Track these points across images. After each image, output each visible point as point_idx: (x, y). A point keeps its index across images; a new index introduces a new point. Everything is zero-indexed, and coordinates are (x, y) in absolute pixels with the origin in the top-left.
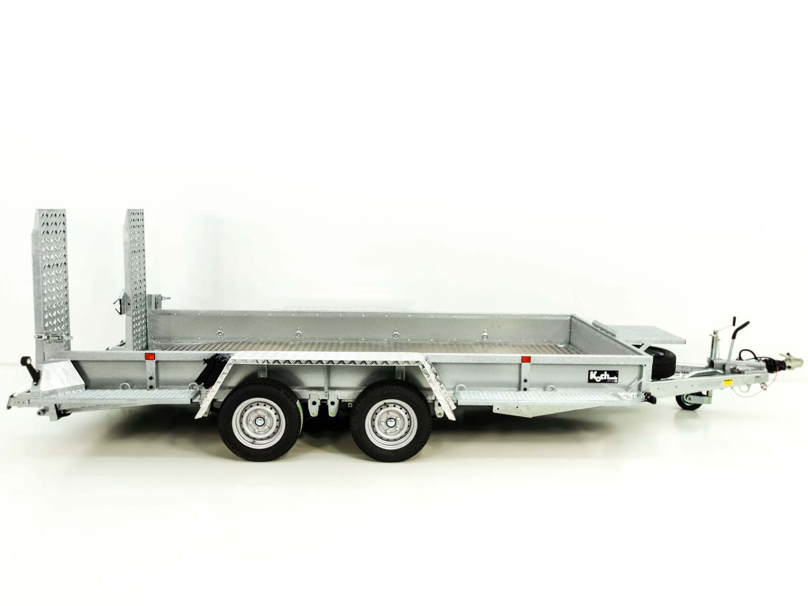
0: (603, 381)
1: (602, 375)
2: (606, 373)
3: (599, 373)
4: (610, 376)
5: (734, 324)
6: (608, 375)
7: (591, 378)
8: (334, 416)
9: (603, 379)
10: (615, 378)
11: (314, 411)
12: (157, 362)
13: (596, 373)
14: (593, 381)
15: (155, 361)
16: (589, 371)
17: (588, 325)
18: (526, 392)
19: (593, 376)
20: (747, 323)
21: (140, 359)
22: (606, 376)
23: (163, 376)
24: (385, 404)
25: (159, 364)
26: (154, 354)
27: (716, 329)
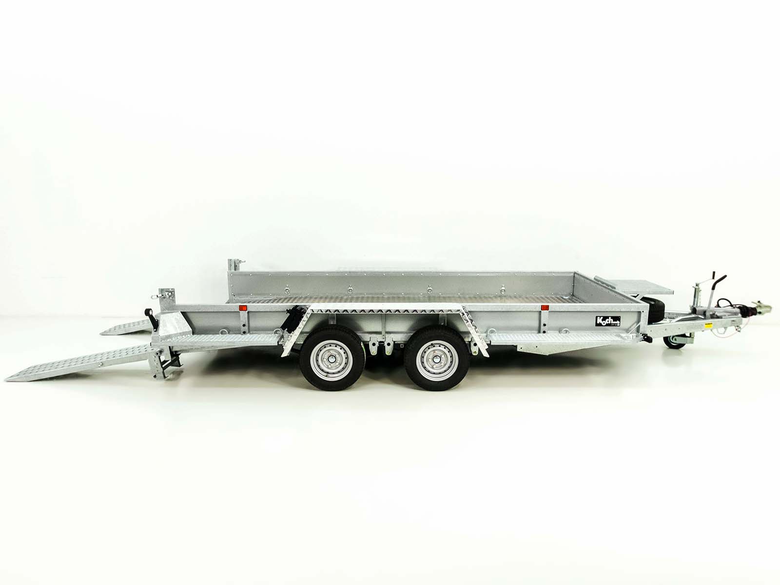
0: (608, 325)
1: (607, 320)
2: (610, 318)
3: (605, 318)
4: (613, 321)
5: (713, 278)
6: (612, 320)
7: (598, 322)
8: (390, 354)
9: (608, 323)
10: (618, 322)
11: (374, 351)
12: (248, 312)
13: (602, 318)
14: (600, 325)
15: (247, 311)
16: (597, 317)
17: (591, 280)
18: (545, 334)
19: (600, 321)
20: (725, 276)
21: (236, 311)
22: (610, 320)
23: (253, 324)
24: (432, 344)
25: (250, 314)
26: (246, 306)
27: (698, 282)
